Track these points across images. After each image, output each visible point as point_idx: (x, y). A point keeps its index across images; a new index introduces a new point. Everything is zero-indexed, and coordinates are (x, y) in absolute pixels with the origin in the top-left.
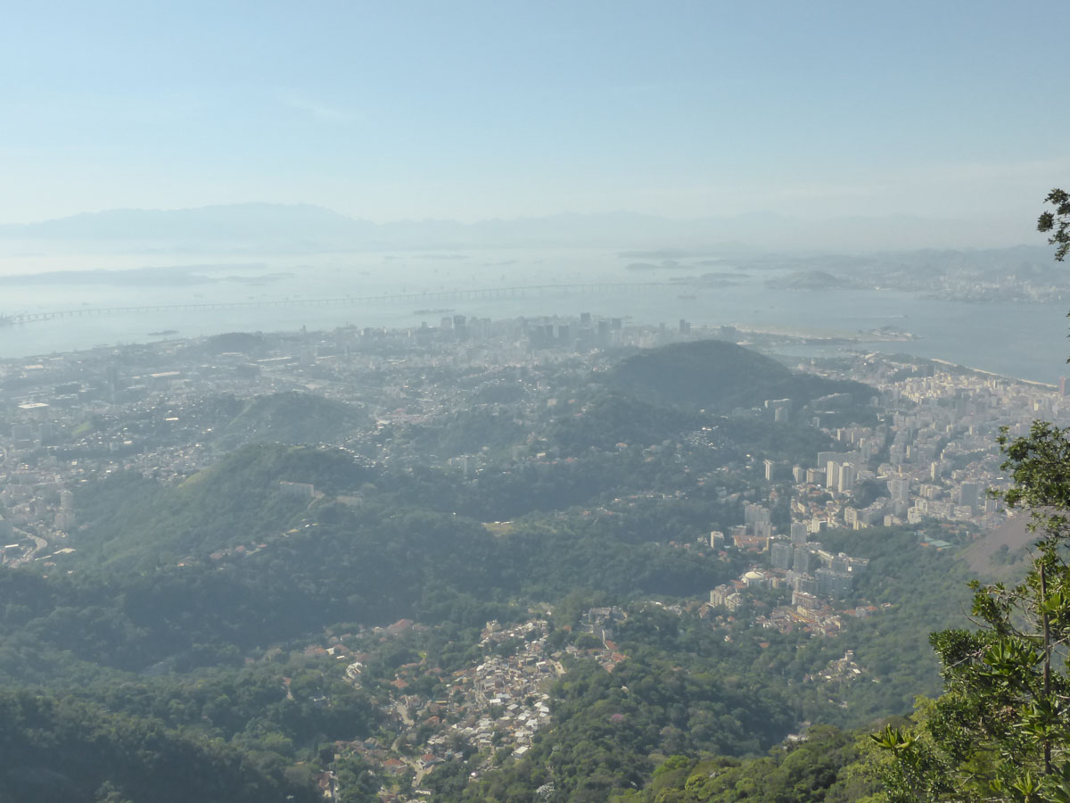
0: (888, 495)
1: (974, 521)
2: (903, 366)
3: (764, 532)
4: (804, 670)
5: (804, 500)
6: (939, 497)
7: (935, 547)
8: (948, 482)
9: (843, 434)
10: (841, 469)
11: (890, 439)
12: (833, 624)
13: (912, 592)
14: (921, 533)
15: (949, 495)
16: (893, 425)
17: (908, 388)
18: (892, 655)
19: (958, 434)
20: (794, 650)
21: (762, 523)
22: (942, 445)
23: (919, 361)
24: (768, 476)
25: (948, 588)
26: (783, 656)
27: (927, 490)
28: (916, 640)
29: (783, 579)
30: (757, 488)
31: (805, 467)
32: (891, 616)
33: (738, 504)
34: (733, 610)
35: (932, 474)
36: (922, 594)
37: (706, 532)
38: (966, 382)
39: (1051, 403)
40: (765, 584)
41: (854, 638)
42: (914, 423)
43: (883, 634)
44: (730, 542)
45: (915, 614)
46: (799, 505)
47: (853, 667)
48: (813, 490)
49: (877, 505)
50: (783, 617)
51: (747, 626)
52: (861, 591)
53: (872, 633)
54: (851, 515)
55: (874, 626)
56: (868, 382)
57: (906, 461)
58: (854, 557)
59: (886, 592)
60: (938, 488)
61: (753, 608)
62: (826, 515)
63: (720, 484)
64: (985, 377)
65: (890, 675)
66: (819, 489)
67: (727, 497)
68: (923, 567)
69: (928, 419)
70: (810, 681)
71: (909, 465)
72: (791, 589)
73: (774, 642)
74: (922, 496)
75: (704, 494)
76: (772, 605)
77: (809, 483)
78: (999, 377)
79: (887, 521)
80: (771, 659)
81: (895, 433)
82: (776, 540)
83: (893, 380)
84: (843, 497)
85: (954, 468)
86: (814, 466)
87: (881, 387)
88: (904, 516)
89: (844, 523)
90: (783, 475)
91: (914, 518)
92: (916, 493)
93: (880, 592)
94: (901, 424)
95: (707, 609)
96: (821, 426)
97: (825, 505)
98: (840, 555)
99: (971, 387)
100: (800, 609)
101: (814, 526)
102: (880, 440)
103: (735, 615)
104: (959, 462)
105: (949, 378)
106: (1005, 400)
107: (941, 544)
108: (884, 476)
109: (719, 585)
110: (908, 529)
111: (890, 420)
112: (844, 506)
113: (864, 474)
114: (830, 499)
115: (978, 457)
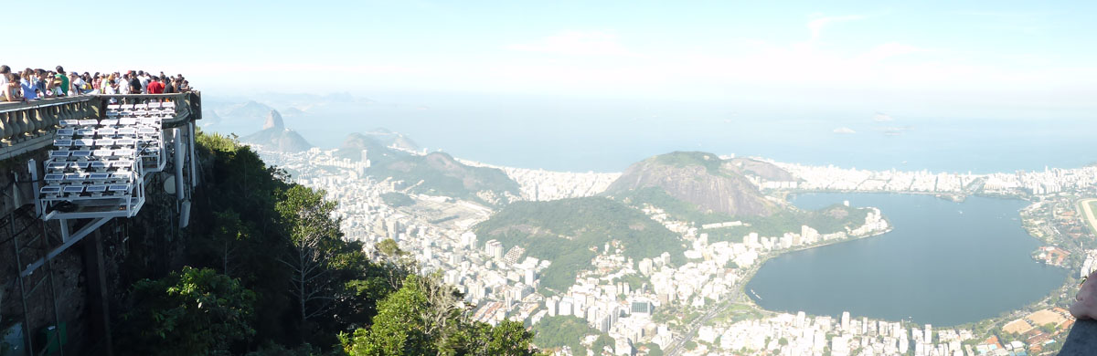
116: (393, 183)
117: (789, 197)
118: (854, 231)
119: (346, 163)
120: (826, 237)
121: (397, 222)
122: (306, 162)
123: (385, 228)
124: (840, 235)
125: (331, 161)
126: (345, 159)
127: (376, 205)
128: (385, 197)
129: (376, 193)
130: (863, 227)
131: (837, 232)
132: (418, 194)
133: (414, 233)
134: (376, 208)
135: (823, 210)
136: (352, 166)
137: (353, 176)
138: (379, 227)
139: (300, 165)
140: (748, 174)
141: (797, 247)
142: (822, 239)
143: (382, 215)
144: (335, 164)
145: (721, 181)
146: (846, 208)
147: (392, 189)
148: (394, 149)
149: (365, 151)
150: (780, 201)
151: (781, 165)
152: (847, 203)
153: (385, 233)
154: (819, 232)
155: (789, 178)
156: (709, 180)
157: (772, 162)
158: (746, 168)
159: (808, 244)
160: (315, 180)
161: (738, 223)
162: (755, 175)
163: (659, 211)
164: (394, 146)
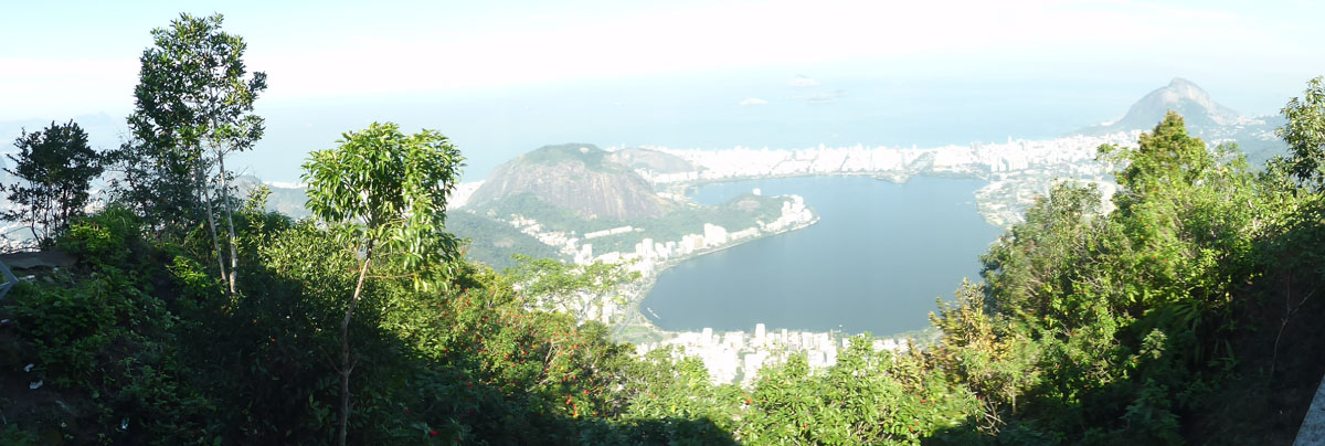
117: (688, 192)
118: (769, 226)
120: (735, 236)
124: (752, 232)
130: (780, 219)
131: (747, 228)
135: (730, 203)
140: (640, 168)
141: (701, 251)
142: (730, 239)
145: (604, 177)
146: (757, 198)
150: (677, 198)
151: (676, 152)
152: (757, 192)
154: (728, 231)
155: (688, 167)
156: (589, 178)
157: (665, 150)
158: (636, 160)
159: (713, 246)
161: (629, 229)
162: (647, 168)
163: (531, 222)
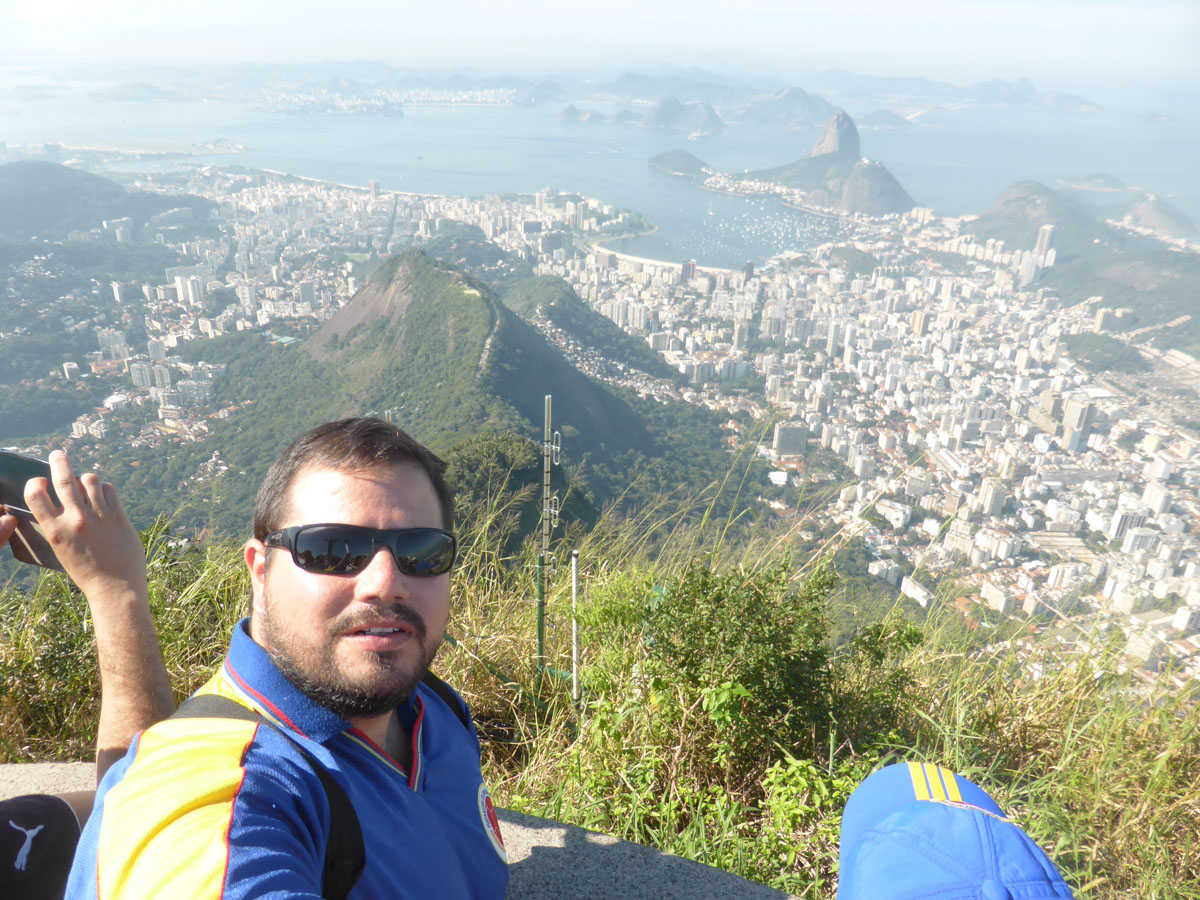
0: (237, 301)
1: (314, 315)
2: (238, 177)
3: (121, 354)
4: (177, 478)
5: (158, 317)
6: (283, 297)
7: (282, 344)
8: (289, 283)
9: (188, 248)
10: (189, 283)
11: (233, 249)
12: (200, 429)
13: (266, 387)
14: (268, 333)
15: (291, 294)
16: (234, 234)
17: (245, 198)
18: (254, 447)
19: (292, 239)
20: (166, 461)
21: (117, 346)
22: (280, 249)
23: (252, 172)
24: (117, 297)
25: (295, 378)
26: (156, 470)
27: (271, 292)
28: (271, 430)
29: (147, 397)
30: (107, 313)
31: (154, 284)
32: (251, 412)
33: (89, 330)
34: (99, 437)
35: (275, 278)
36: (275, 387)
37: (58, 364)
38: (295, 189)
39: (366, 204)
40: (129, 405)
41: (218, 439)
42: (254, 231)
43: (245, 429)
44: (88, 370)
45: (270, 406)
46: (154, 322)
47: (221, 465)
48: (165, 306)
49: (229, 312)
50: (152, 433)
51: (115, 450)
52: (223, 394)
53: (236, 430)
54: (205, 325)
55: (237, 423)
56: (206, 195)
57: (250, 267)
58: (213, 363)
59: (245, 390)
60: (281, 289)
61: (120, 430)
62: (182, 328)
63: (67, 314)
64: (310, 184)
65: (253, 466)
66: (171, 305)
67: (74, 326)
68: (274, 363)
69: (265, 227)
70: (184, 487)
71: (253, 271)
72: (157, 404)
73: (145, 459)
74: (269, 299)
75: (48, 326)
76: (139, 423)
77: (161, 300)
78: (323, 183)
79: (240, 326)
80: (143, 476)
81: (237, 243)
82: (134, 361)
83: (229, 191)
84: (195, 309)
85: (292, 270)
86: (164, 282)
87: (219, 199)
88: (253, 319)
89: (200, 333)
90: (132, 295)
91: (263, 320)
92: (263, 296)
93: (239, 391)
94: (243, 232)
95: (70, 442)
96: (166, 242)
97: (180, 318)
98: (200, 364)
99: (300, 194)
100: (168, 422)
101: (171, 341)
102: (225, 250)
103: (102, 441)
104: (296, 263)
105: (280, 186)
106: (330, 204)
107: (286, 340)
108: (232, 284)
109: (81, 414)
110: (257, 332)
111: (231, 231)
112: (198, 317)
113: (213, 285)
114: (184, 312)
115: (311, 257)
116: (1101, 312)
119: (992, 251)
121: (1092, 408)
122: (896, 239)
123: (1057, 413)
125: (955, 242)
126: (991, 241)
127: (1048, 358)
128: (1073, 344)
129: (1054, 331)
132: (1165, 348)
133: (1131, 440)
134: (1047, 366)
136: (1006, 259)
137: (1003, 283)
138: (1043, 411)
139: (881, 245)
143: (1057, 383)
144: (962, 251)
147: (1096, 326)
148: (1124, 230)
149: (1048, 228)
153: (1054, 426)
160: (911, 283)
164: (1126, 222)
